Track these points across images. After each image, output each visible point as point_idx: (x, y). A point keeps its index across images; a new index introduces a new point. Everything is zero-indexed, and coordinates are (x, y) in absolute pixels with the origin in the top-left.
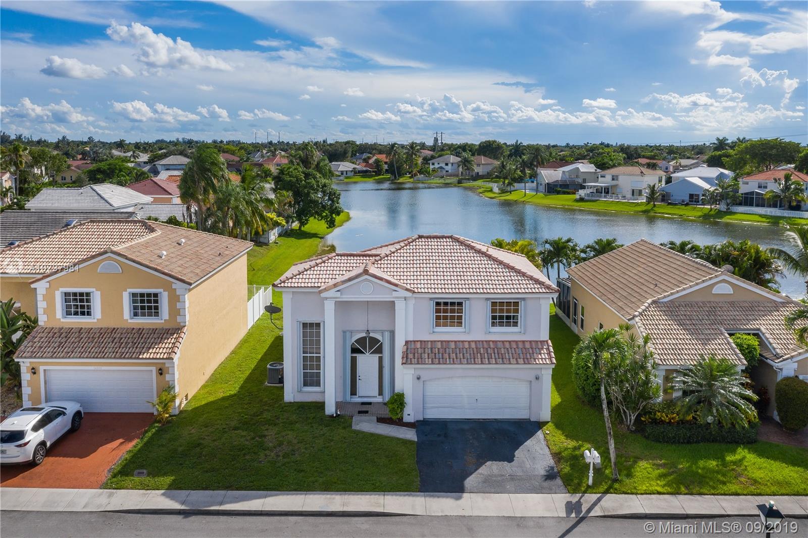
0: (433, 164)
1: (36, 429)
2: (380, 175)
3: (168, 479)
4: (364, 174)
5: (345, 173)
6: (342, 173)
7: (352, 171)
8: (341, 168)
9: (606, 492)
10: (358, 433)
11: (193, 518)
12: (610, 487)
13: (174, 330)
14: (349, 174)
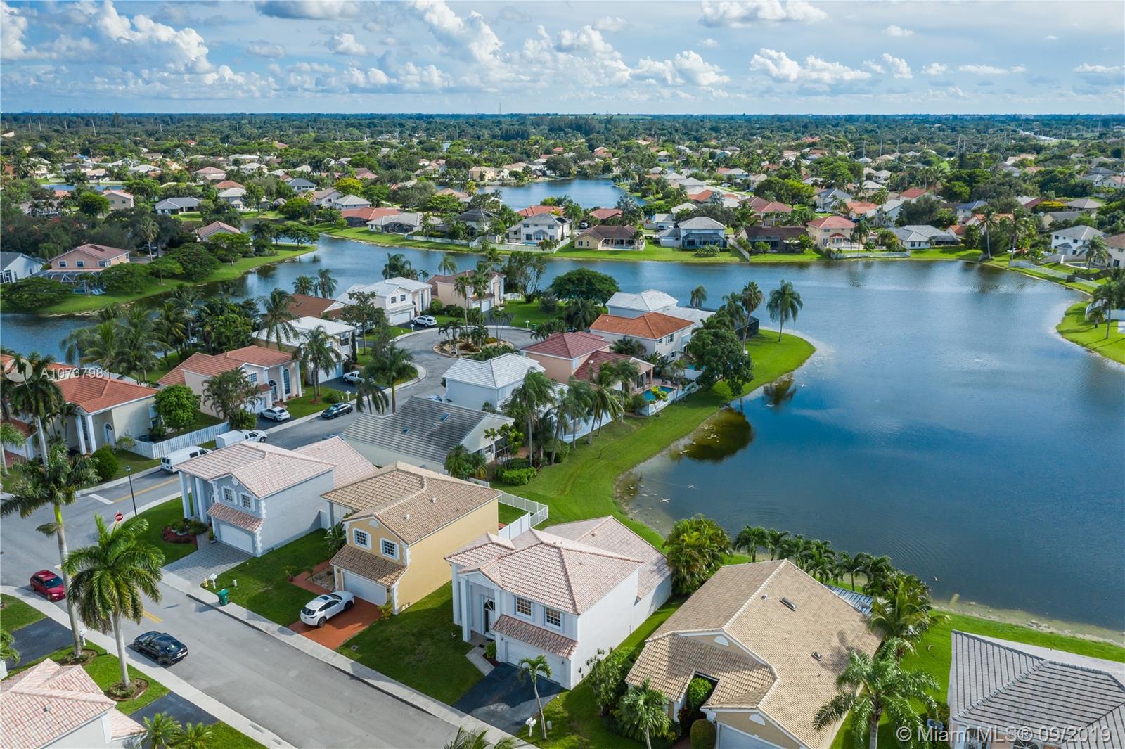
0: (1057, 237)
1: (321, 610)
2: (970, 248)
3: (359, 656)
4: (947, 246)
5: (917, 244)
6: (913, 244)
7: (927, 242)
8: (913, 238)
9: (532, 743)
10: (466, 659)
11: (354, 681)
12: (537, 742)
13: (400, 567)
14: (923, 246)
